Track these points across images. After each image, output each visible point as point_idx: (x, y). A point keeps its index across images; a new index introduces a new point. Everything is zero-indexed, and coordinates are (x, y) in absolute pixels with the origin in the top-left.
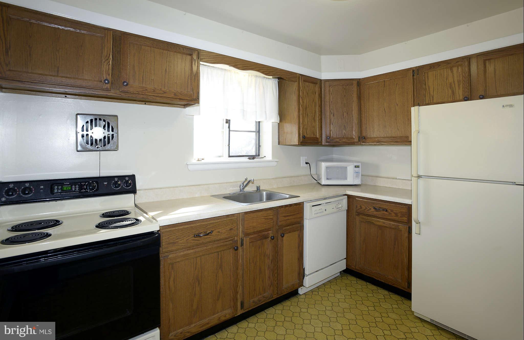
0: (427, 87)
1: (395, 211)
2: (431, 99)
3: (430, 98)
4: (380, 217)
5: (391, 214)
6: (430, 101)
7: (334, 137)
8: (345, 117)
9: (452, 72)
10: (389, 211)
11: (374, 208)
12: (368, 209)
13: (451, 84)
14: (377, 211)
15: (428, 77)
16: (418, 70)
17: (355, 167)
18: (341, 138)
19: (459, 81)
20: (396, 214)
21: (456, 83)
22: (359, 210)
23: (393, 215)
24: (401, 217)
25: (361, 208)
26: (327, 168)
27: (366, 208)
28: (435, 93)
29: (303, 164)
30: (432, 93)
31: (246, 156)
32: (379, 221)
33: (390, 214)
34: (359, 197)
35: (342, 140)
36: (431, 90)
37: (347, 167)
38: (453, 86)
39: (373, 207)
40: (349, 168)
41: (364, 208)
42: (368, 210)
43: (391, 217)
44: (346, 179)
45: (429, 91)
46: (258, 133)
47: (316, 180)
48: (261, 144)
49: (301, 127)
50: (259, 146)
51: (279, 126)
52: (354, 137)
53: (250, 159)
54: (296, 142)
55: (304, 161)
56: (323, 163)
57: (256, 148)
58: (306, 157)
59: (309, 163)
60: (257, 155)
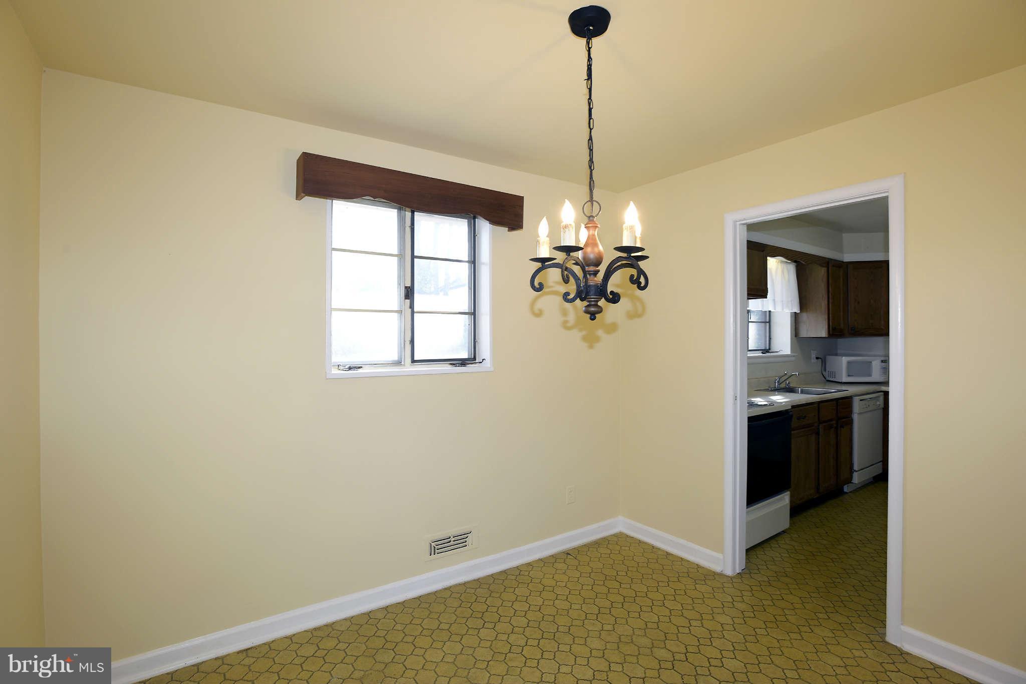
7: (858, 327)
17: (882, 361)
18: (867, 329)
26: (849, 363)
29: (814, 360)
31: (760, 350)
35: (869, 330)
37: (871, 362)
40: (874, 363)
44: (870, 375)
46: (768, 324)
47: (825, 378)
48: (772, 337)
49: (831, 318)
50: (770, 339)
51: (796, 317)
52: (882, 327)
53: (763, 353)
54: (824, 334)
55: (814, 356)
56: (844, 358)
57: (766, 341)
58: (815, 352)
59: (820, 358)
60: (768, 348)
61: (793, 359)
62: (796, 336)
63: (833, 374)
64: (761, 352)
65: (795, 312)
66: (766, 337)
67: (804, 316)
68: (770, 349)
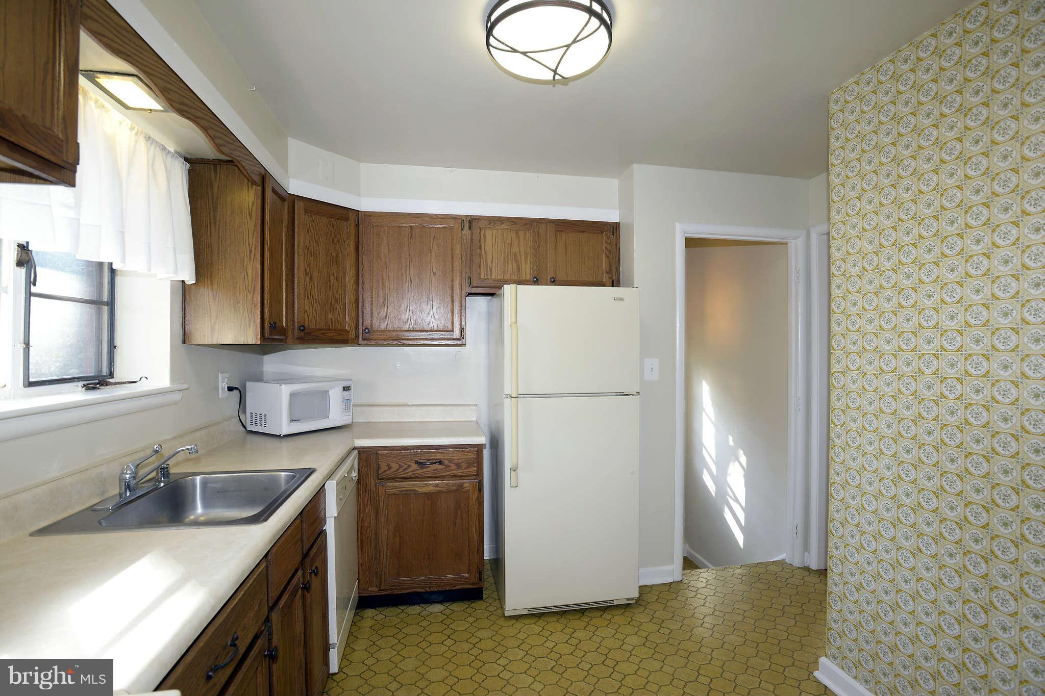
0: (483, 253)
1: (456, 461)
2: (489, 273)
3: (487, 271)
4: (430, 477)
5: (449, 466)
6: (487, 275)
7: (310, 327)
8: (331, 284)
9: (518, 237)
10: (446, 462)
11: (417, 463)
12: (406, 466)
13: (515, 255)
14: (422, 468)
15: (485, 236)
16: (470, 222)
17: (344, 389)
18: (324, 329)
19: (526, 253)
20: (459, 466)
21: (523, 254)
22: (384, 474)
23: (453, 467)
24: (466, 468)
25: (390, 468)
26: (293, 395)
27: (400, 466)
28: (494, 264)
29: (223, 393)
30: (490, 264)
31: (79, 379)
32: (427, 485)
33: (447, 466)
34: (383, 449)
35: (327, 333)
36: (489, 258)
37: (328, 391)
38: (519, 257)
39: (416, 461)
40: (332, 393)
41: (395, 466)
42: (404, 470)
43: (450, 473)
44: (327, 416)
45: (486, 258)
46: (105, 309)
47: (245, 428)
48: (118, 341)
49: (267, 302)
50: (112, 347)
51: (184, 292)
52: (347, 328)
53: (88, 388)
54: (251, 336)
55: (223, 385)
56: (283, 386)
57: (99, 354)
58: (227, 375)
59: (237, 388)
60: (105, 371)
61: (177, 396)
62: (184, 342)
63: (262, 419)
64: (81, 384)
65: (183, 281)
66: (99, 342)
67: (206, 297)
68: (111, 375)
